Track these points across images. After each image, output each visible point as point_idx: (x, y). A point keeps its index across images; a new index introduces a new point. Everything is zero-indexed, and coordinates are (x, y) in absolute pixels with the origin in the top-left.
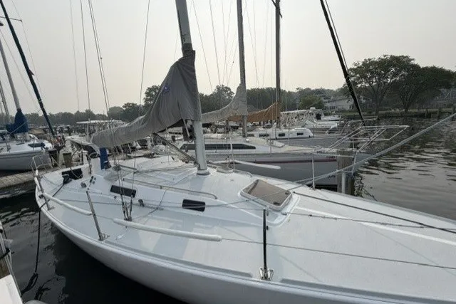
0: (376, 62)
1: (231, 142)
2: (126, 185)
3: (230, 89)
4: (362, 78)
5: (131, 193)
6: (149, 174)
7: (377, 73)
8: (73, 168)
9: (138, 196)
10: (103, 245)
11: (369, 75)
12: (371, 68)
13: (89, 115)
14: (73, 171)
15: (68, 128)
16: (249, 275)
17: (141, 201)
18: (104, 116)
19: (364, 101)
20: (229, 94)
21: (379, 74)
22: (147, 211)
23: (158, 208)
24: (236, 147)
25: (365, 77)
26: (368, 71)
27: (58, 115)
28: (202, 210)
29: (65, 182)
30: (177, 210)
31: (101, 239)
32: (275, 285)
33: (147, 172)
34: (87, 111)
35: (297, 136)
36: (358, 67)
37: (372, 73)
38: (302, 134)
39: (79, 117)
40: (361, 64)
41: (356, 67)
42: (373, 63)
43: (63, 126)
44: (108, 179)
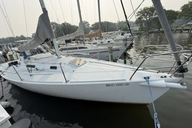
0: (149, 8)
1: (78, 47)
2: (32, 64)
3: (88, 23)
4: (143, 16)
5: (33, 66)
6: (40, 60)
7: (149, 13)
8: (13, 61)
9: (36, 67)
10: (22, 82)
11: (146, 14)
12: (147, 11)
13: (22, 38)
14: (14, 62)
15: (12, 44)
16: (62, 82)
17: (36, 68)
18: (30, 38)
19: (144, 26)
20: (87, 25)
21: (150, 14)
22: (39, 71)
23: (43, 70)
24: (80, 48)
25: (144, 16)
26: (146, 12)
27: (7, 39)
28: (56, 69)
29: (9, 66)
30: (49, 70)
31: (22, 80)
32: (69, 83)
33: (40, 59)
34: (21, 36)
35: (108, 43)
36: (142, 11)
37: (147, 13)
38: (110, 42)
39: (18, 38)
40: (143, 9)
41: (141, 11)
42: (148, 9)
43: (10, 44)
44: (25, 63)
